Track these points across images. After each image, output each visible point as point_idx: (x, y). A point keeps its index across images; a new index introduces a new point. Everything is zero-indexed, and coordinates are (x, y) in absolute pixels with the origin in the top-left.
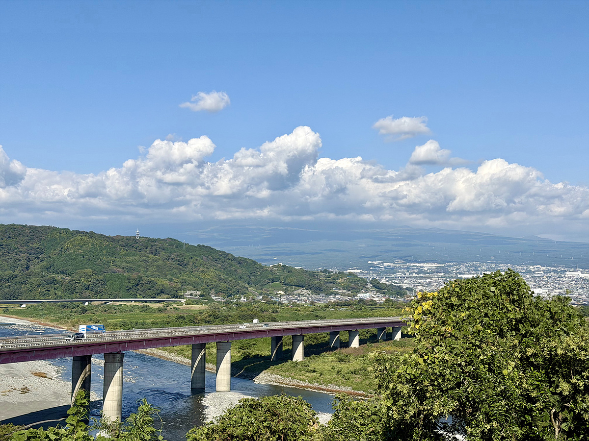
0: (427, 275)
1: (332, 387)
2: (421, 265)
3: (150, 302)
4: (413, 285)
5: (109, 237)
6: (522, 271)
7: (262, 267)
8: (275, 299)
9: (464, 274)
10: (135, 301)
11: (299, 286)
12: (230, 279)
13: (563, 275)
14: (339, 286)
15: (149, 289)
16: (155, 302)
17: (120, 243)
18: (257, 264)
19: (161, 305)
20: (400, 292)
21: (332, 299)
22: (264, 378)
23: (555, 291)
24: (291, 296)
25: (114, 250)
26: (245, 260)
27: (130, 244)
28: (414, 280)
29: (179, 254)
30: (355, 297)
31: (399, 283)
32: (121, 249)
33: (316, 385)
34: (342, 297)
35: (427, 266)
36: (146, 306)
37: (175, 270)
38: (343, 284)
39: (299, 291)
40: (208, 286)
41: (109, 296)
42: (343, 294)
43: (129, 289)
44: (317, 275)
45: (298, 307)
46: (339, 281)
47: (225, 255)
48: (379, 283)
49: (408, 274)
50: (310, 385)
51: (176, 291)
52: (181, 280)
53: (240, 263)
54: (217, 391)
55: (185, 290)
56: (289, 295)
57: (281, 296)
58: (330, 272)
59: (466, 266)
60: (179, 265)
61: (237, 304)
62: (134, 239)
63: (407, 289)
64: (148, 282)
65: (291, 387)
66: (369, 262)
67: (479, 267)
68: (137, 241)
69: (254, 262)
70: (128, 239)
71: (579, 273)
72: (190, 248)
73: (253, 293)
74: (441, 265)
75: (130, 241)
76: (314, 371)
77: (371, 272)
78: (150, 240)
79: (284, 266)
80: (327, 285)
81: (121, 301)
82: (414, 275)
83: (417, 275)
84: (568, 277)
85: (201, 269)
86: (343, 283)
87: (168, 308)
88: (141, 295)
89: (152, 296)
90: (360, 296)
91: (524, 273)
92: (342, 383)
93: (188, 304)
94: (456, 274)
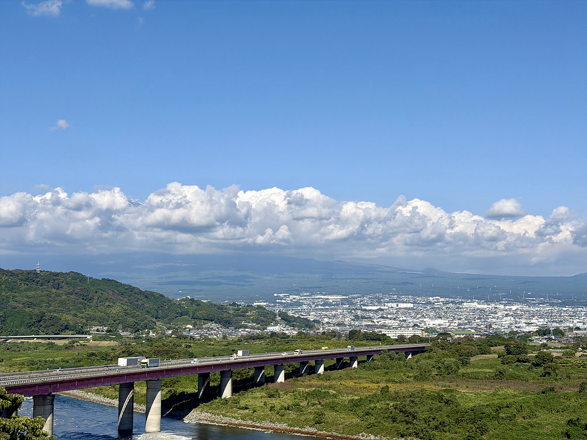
0: (332, 307)
1: (266, 424)
2: (326, 297)
3: (54, 338)
4: (319, 317)
5: (8, 272)
6: (422, 302)
7: (170, 301)
8: (184, 333)
9: (368, 306)
10: (37, 338)
11: (207, 320)
12: (137, 313)
13: (461, 306)
14: (248, 319)
15: (52, 325)
16: (59, 339)
17: (19, 277)
18: (165, 298)
19: (66, 342)
20: (308, 324)
21: (242, 332)
22: (194, 417)
23: (455, 321)
24: (200, 330)
25: (14, 284)
26: (152, 294)
27: (31, 278)
28: (320, 312)
29: (83, 288)
30: (265, 330)
31: (306, 316)
32: (21, 284)
33: (250, 422)
34: (252, 330)
35: (332, 298)
36: (52, 344)
37: (80, 305)
38: (252, 317)
39: (208, 325)
40: (114, 321)
41: (9, 333)
42: (253, 328)
43: (30, 326)
44: (226, 309)
45: (210, 341)
46: (248, 314)
47: (131, 289)
48: (287, 316)
49: (314, 306)
50: (244, 423)
51: (82, 327)
52: (86, 315)
53: (146, 297)
54: (146, 433)
55: (91, 326)
56: (198, 329)
57: (190, 330)
58: (238, 305)
59: (369, 298)
60: (83, 299)
61: (148, 340)
62: (34, 273)
63: (314, 321)
64: (52, 318)
65: (223, 425)
66: (275, 295)
67: (382, 298)
68: (38, 275)
69: (162, 296)
70: (29, 273)
71: (476, 304)
72: (94, 282)
73: (161, 328)
74: (345, 297)
75: (31, 275)
76: (246, 408)
77: (277, 305)
78: (51, 273)
79: (192, 300)
80: (236, 318)
81: (22, 338)
82: (320, 307)
83: (322, 307)
84: (466, 308)
85: (107, 304)
87: (75, 344)
88: (43, 331)
89: (56, 332)
90: (270, 329)
91: (424, 304)
92: (277, 419)
93: (95, 341)
94: (360, 306)
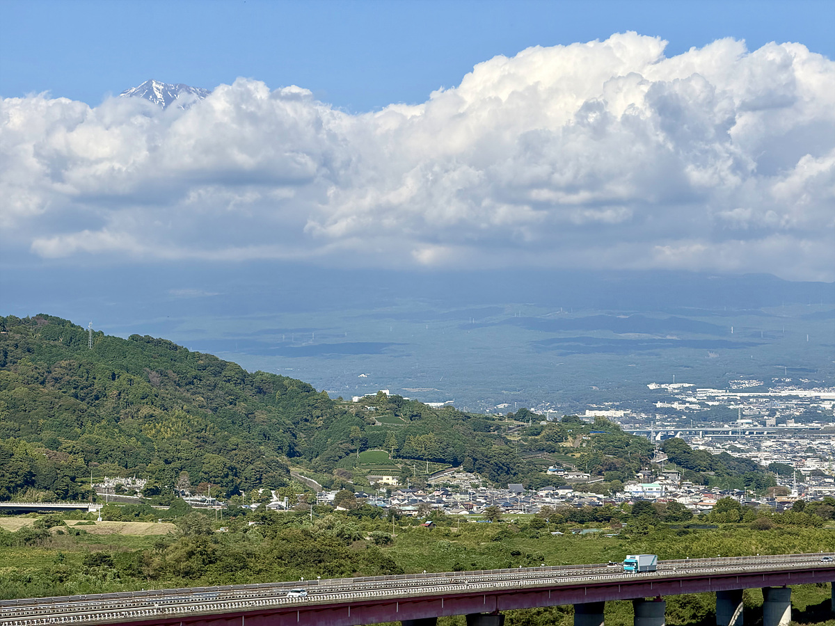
2: (813, 393)
4: (789, 456)
7: (330, 403)
8: (372, 502)
11: (442, 461)
12: (234, 439)
14: (572, 460)
18: (316, 393)
19: (28, 522)
20: (753, 477)
24: (420, 492)
26: (277, 381)
28: (793, 441)
29: (76, 364)
30: (618, 494)
31: (748, 451)
34: (577, 494)
35: (830, 397)
37: (65, 415)
38: (578, 455)
39: (444, 478)
40: (167, 462)
42: (582, 487)
44: (498, 428)
45: (449, 524)
46: (565, 445)
47: (215, 366)
48: (687, 451)
49: (772, 421)
51: (73, 479)
52: (86, 445)
53: (260, 391)
55: (100, 476)
56: (414, 488)
57: (389, 492)
58: (536, 419)
61: (264, 518)
63: (774, 468)
66: (652, 386)
69: (307, 389)
72: (107, 345)
73: (303, 483)
79: (397, 401)
80: (529, 457)
82: (792, 424)
83: (799, 425)
85: (145, 410)
86: (577, 450)
87: (54, 530)
90: (634, 489)
93: (109, 519)
